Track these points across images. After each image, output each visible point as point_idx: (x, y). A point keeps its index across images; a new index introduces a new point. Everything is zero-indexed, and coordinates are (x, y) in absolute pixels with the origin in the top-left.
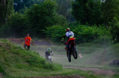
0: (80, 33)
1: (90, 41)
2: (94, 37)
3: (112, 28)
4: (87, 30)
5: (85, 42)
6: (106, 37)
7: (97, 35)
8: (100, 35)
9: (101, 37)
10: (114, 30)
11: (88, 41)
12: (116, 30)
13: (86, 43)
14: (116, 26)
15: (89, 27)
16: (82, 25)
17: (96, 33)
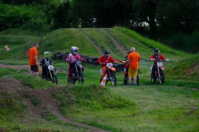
0: (2, 15)
1: (17, 27)
2: (23, 20)
3: (47, 7)
4: (11, 10)
5: (11, 27)
6: (39, 20)
7: (26, 18)
8: (30, 18)
9: (33, 20)
10: (49, 9)
11: (14, 27)
12: (52, 11)
13: (12, 29)
14: (52, 5)
15: (15, 7)
16: (5, 3)
17: (26, 14)
